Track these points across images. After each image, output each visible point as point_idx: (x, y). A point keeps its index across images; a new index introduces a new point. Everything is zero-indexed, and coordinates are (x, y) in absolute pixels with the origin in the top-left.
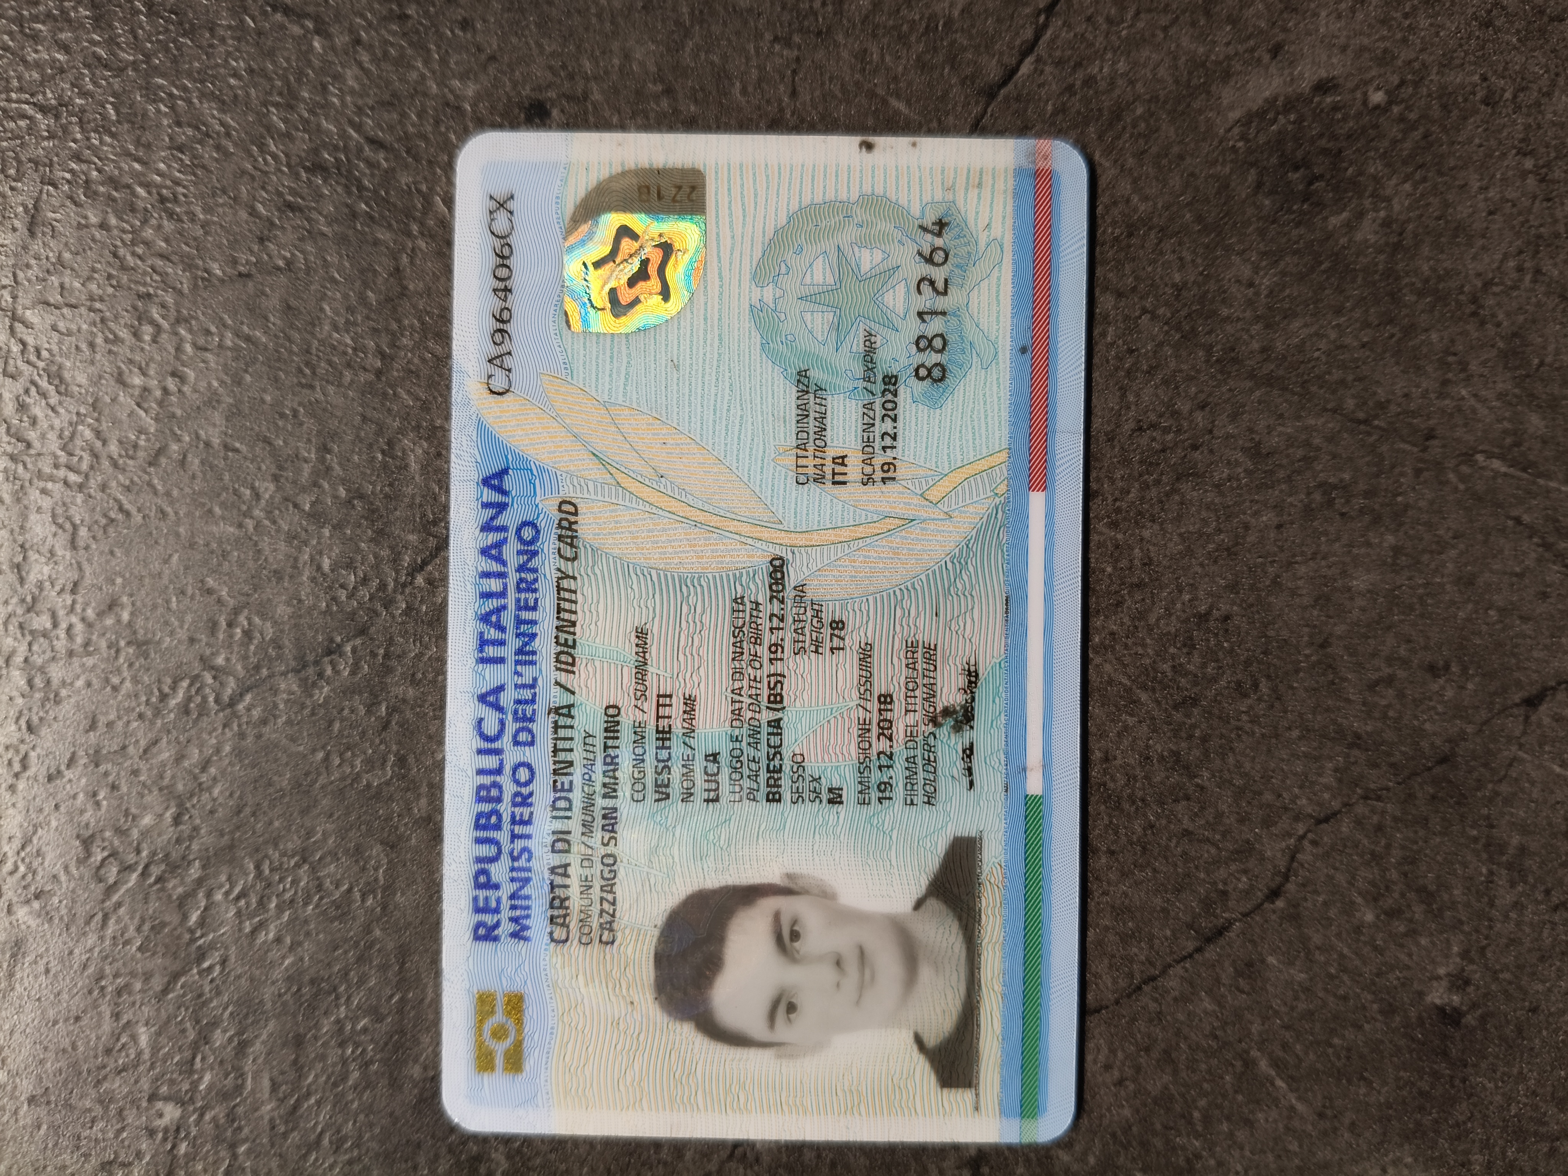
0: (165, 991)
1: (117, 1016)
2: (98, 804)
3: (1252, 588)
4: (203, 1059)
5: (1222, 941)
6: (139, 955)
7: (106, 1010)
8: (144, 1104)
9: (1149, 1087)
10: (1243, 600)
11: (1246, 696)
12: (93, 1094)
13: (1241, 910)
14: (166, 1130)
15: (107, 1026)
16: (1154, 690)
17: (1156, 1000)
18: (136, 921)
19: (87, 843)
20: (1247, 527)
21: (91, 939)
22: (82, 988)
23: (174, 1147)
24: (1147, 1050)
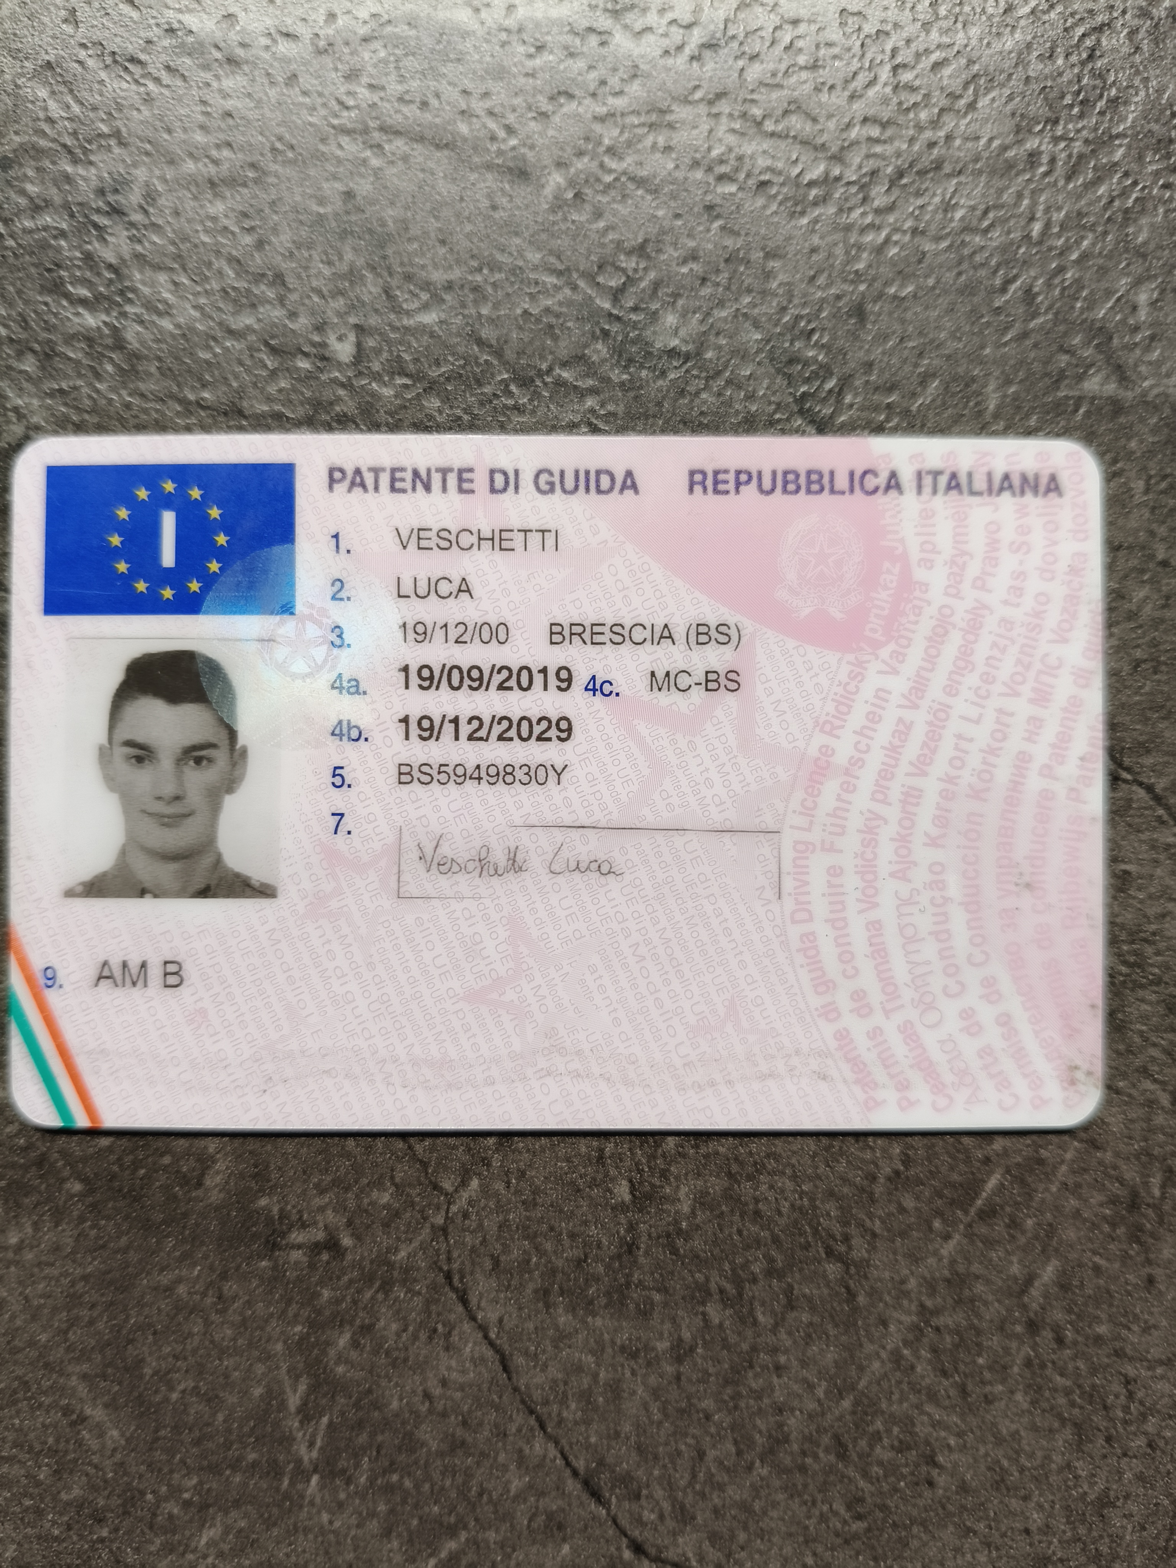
0: (480, 342)
1: (449, 286)
2: (685, 262)
3: (963, 1508)
4: (406, 386)
5: (585, 1497)
6: (519, 311)
7: (456, 274)
8: (353, 320)
9: (423, 1426)
10: (949, 1498)
11: (849, 1507)
12: (360, 262)
13: (620, 1515)
14: (324, 345)
15: (438, 276)
16: (854, 1413)
17: (519, 1430)
18: (556, 308)
19: (641, 250)
20: (1026, 1498)
21: (535, 257)
22: (478, 248)
23: (306, 355)
24: (465, 1423)
